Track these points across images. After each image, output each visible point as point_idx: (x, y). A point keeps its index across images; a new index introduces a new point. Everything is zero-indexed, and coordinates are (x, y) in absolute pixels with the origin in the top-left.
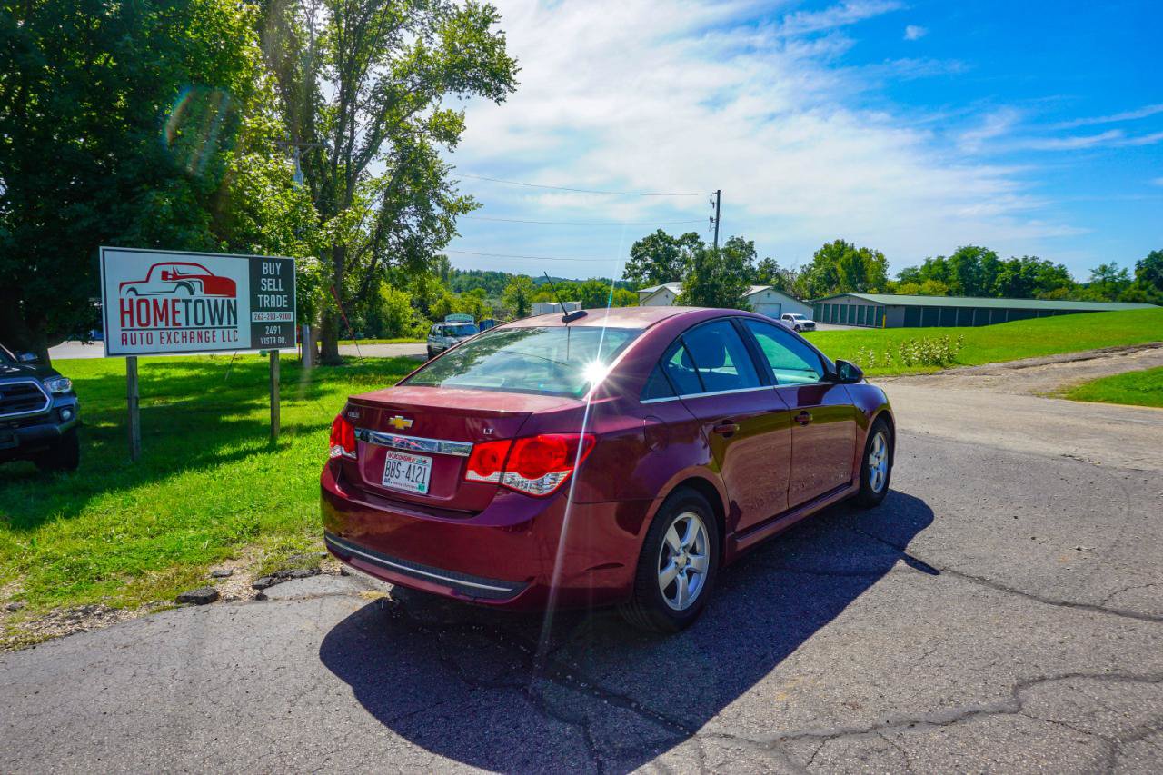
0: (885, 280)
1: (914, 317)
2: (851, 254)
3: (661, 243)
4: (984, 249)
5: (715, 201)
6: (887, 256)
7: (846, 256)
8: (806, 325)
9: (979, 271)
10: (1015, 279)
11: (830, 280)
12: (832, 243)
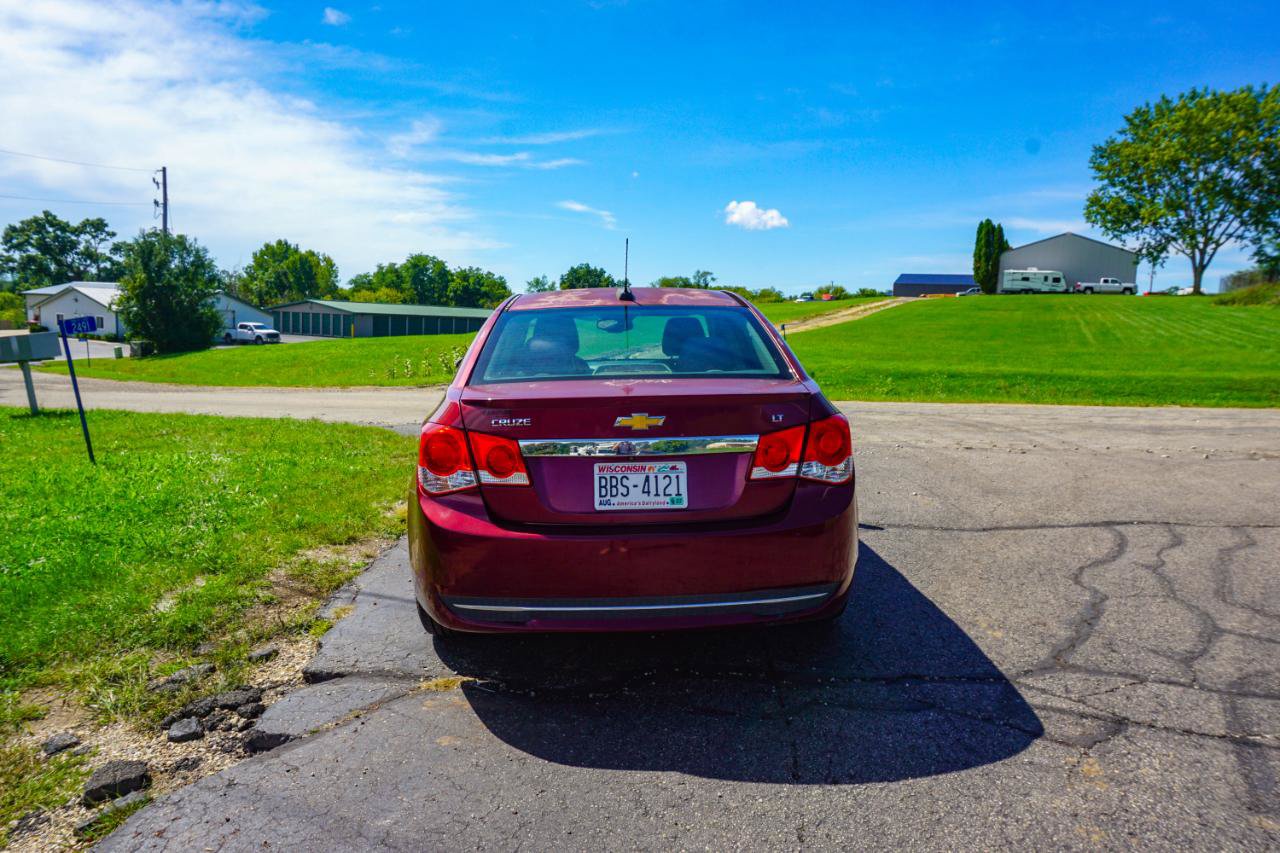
0: (336, 288)
1: (382, 326)
2: (297, 257)
3: (51, 230)
4: (434, 258)
5: (160, 180)
6: (336, 261)
7: (291, 258)
8: (269, 335)
9: (431, 280)
10: (466, 289)
11: (280, 285)
12: (274, 243)
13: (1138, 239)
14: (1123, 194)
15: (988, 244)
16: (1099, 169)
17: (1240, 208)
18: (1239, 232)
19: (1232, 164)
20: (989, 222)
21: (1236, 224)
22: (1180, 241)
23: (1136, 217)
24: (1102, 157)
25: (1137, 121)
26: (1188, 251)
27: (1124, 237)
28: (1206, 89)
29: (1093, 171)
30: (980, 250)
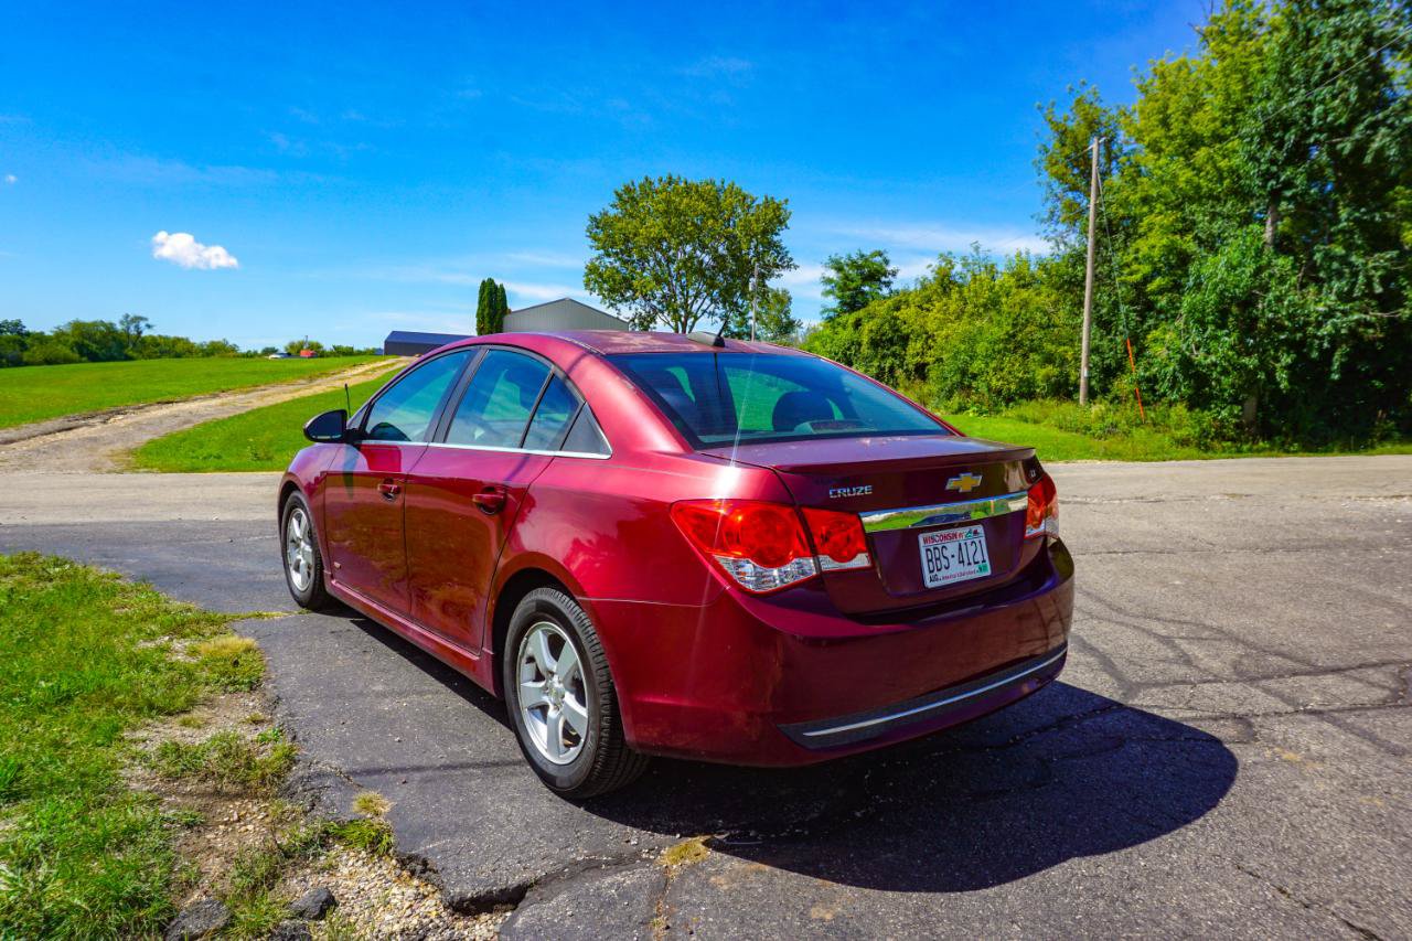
13: (630, 308)
14: (617, 264)
15: (490, 305)
16: (595, 239)
17: (712, 286)
18: (711, 309)
19: (703, 247)
20: (491, 281)
21: (708, 301)
22: (666, 313)
23: (630, 287)
24: (598, 228)
25: (625, 197)
26: (673, 324)
27: (619, 305)
28: (679, 178)
29: (590, 240)
30: (483, 310)
